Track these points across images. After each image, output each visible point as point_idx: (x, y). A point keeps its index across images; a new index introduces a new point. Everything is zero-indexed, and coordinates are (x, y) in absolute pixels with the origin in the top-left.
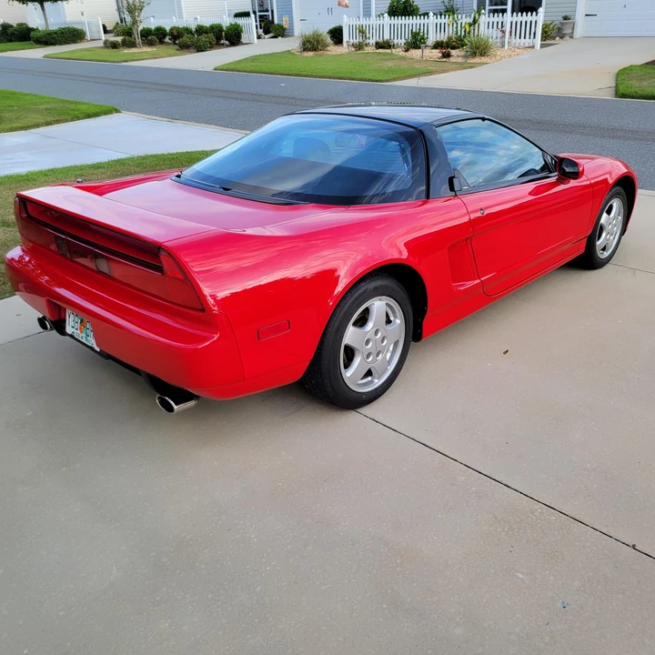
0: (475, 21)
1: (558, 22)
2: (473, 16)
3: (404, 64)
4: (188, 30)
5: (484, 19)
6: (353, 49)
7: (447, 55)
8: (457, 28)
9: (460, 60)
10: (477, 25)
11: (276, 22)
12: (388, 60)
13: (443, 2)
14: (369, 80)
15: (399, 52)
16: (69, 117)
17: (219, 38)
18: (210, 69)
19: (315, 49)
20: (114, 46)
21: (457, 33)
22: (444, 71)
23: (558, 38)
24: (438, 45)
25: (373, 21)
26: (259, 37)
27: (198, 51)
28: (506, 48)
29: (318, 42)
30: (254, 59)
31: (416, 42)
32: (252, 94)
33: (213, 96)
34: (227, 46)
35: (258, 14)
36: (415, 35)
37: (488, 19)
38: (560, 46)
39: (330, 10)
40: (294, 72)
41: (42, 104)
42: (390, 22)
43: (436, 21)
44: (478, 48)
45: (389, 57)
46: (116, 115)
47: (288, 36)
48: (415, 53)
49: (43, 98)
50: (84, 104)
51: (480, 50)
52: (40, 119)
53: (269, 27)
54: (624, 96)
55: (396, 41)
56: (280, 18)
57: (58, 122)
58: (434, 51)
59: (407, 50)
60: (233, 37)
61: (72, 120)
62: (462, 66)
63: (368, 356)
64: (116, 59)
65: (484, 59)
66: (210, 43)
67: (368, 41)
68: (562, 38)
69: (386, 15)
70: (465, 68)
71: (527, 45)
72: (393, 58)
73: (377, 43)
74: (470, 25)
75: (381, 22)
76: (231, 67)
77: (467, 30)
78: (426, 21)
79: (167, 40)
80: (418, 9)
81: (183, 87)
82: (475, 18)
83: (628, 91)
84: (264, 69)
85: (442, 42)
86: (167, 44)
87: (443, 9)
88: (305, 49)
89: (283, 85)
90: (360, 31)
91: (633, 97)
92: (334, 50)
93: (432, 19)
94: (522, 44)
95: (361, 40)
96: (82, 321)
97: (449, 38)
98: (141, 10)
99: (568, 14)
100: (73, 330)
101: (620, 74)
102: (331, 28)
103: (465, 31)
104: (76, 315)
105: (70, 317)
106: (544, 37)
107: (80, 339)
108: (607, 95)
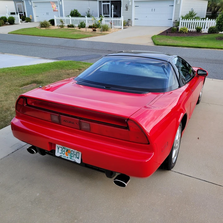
1: (127, 21)
3: (81, 33)
6: (60, 27)
7: (95, 31)
8: (95, 21)
9: (100, 32)
10: (102, 21)
11: (27, 17)
12: (75, 31)
13: (86, 13)
14: (71, 39)
15: (77, 29)
17: (5, 22)
18: (7, 33)
19: (45, 27)
21: (95, 23)
22: (96, 36)
23: (127, 26)
24: (90, 27)
25: (64, 18)
26: (21, 22)
28: (113, 28)
29: (46, 24)
30: (23, 30)
31: (82, 26)
32: (29, 43)
33: (14, 44)
34: (9, 25)
35: (18, 13)
36: (81, 23)
37: (105, 19)
38: (129, 29)
39: (47, 14)
40: (41, 35)
42: (72, 19)
43: (88, 19)
45: (74, 31)
47: (32, 22)
48: (83, 29)
51: (105, 29)
53: (24, 18)
54: (157, 45)
55: (75, 25)
56: (28, 15)
58: (89, 29)
59: (80, 28)
60: (11, 22)
62: (101, 34)
65: (107, 32)
66: (2, 23)
67: (64, 25)
68: (128, 26)
69: (70, 16)
70: (102, 35)
71: (119, 28)
72: (76, 31)
73: (68, 26)
75: (69, 19)
76: (15, 32)
77: (99, 22)
78: (84, 19)
80: (80, 14)
82: (101, 19)
83: (158, 43)
84: (29, 34)
85: (92, 26)
87: (87, 15)
88: (42, 27)
89: (39, 40)
90: (61, 21)
91: (160, 45)
92: (52, 27)
93: (86, 18)
94: (117, 28)
95: (61, 24)
96: (67, 150)
97: (94, 25)
99: (130, 18)
100: (61, 154)
101: (152, 38)
102: (50, 19)
103: (98, 23)
104: (63, 148)
105: (58, 149)
106: (124, 25)
107: (66, 158)
108: (152, 45)
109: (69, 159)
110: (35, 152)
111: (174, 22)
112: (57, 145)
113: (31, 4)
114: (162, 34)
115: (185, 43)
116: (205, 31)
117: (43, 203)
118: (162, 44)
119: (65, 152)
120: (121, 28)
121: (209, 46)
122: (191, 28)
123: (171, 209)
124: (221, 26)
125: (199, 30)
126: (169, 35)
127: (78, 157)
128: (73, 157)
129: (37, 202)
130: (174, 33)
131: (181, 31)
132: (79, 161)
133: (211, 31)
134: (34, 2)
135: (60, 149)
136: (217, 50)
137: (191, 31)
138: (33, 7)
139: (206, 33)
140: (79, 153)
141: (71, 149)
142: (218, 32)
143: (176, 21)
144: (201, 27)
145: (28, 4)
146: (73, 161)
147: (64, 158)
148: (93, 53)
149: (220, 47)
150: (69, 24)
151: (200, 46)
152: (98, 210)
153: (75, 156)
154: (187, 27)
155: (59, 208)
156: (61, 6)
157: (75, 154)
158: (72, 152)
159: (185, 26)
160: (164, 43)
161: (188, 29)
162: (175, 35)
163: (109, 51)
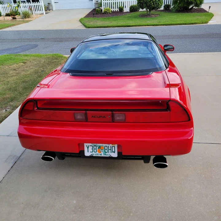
1: (47, 5)
5: (22, 5)
7: (15, 18)
8: (12, 8)
9: (21, 20)
21: (12, 10)
22: (19, 24)
23: (48, 11)
24: (7, 15)
28: (34, 14)
38: (51, 13)
43: (2, 6)
51: (26, 16)
54: (89, 27)
58: (7, 17)
62: (24, 22)
65: (30, 19)
68: (49, 10)
71: (41, 13)
83: (89, 26)
85: (9, 14)
91: (92, 28)
94: (39, 13)
96: (100, 147)
97: (11, 12)
99: (49, 2)
100: (91, 153)
101: (81, 21)
103: (16, 9)
104: (94, 146)
105: (88, 148)
106: (45, 10)
107: (99, 156)
108: (84, 28)
109: (103, 155)
110: (53, 158)
111: (95, 3)
112: (85, 145)
114: (88, 16)
115: (114, 23)
116: (127, 9)
117: (87, 209)
118: (93, 26)
119: (97, 149)
120: (43, 14)
121: (137, 24)
122: (114, 8)
123: (203, 176)
124: (143, 3)
125: (121, 10)
126: (95, 17)
127: (114, 151)
128: (107, 152)
129: (79, 210)
130: (99, 14)
131: (105, 11)
132: (115, 155)
133: (132, 10)
135: (90, 148)
136: (145, 27)
137: (114, 11)
139: (128, 12)
140: (114, 147)
141: (104, 145)
142: (139, 10)
143: (97, 2)
144: (122, 6)
146: (108, 156)
147: (96, 156)
148: (26, 43)
149: (146, 24)
151: (128, 25)
152: (144, 197)
153: (110, 151)
154: (110, 8)
155: (106, 207)
157: (110, 148)
158: (106, 148)
159: (108, 6)
160: (95, 25)
161: (111, 10)
162: (101, 17)
163: (42, 39)
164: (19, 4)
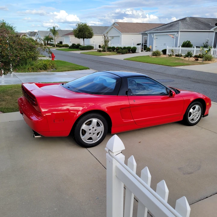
0: (209, 50)
2: (209, 48)
3: (181, 62)
4: (121, 48)
5: (212, 49)
6: (168, 56)
7: (197, 60)
8: (203, 52)
9: (201, 62)
10: (210, 51)
11: (148, 47)
12: (177, 60)
15: (182, 58)
16: (75, 69)
17: (129, 51)
18: (123, 59)
19: (156, 55)
20: (100, 51)
22: (193, 65)
25: (177, 48)
26: (142, 51)
27: (122, 54)
29: (157, 53)
30: (137, 57)
31: (189, 55)
32: (130, 67)
34: (131, 53)
35: (143, 44)
37: (214, 50)
39: (165, 44)
40: (146, 62)
41: (70, 65)
43: (196, 49)
44: (207, 58)
46: (88, 70)
47: (151, 51)
48: (187, 59)
49: (72, 64)
50: (81, 66)
52: (67, 69)
53: (145, 48)
55: (182, 55)
56: (149, 46)
57: (71, 70)
58: (194, 58)
59: (185, 58)
60: (133, 50)
61: (76, 70)
62: (200, 64)
63: (90, 133)
64: (98, 55)
65: (209, 62)
67: (174, 54)
69: (181, 47)
72: (179, 60)
73: (176, 55)
74: (208, 51)
75: (179, 49)
76: (128, 59)
78: (193, 49)
79: (115, 50)
80: (192, 45)
81: (112, 64)
82: (209, 49)
85: (197, 56)
86: (115, 51)
87: (203, 45)
88: (153, 55)
89: (140, 65)
90: (172, 51)
92: (163, 56)
95: (172, 54)
97: (200, 55)
98: (108, 42)
102: (163, 49)
103: (206, 53)
113: (153, 37)
134: (155, 35)
138: (154, 39)
145: (151, 37)
150: (177, 54)
156: (177, 38)
164: (210, 49)
